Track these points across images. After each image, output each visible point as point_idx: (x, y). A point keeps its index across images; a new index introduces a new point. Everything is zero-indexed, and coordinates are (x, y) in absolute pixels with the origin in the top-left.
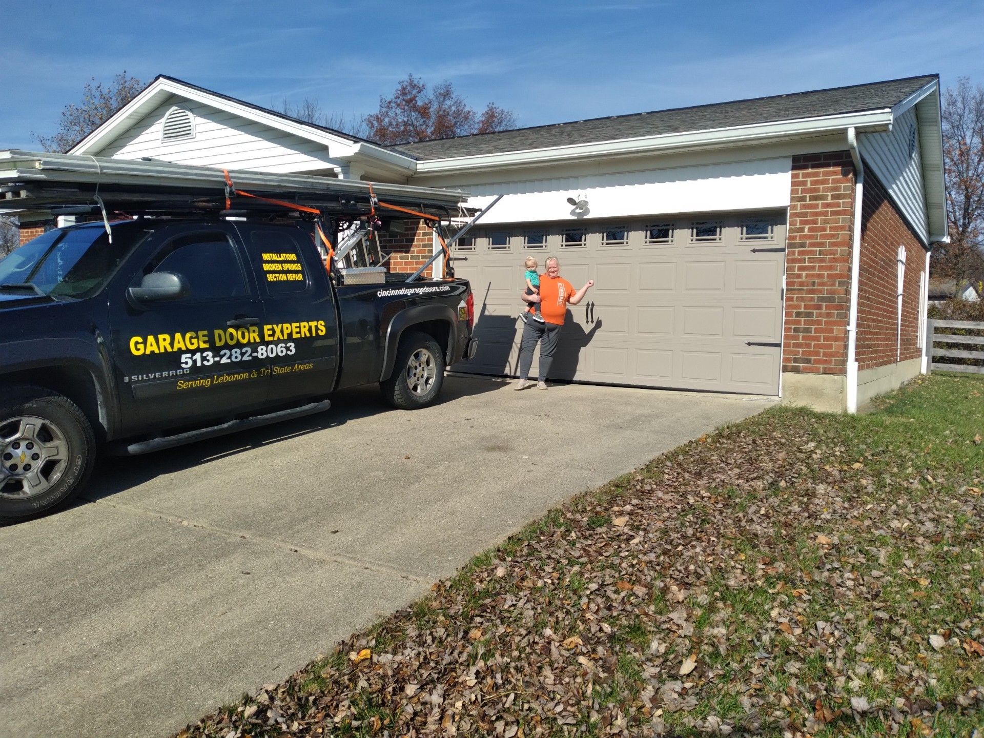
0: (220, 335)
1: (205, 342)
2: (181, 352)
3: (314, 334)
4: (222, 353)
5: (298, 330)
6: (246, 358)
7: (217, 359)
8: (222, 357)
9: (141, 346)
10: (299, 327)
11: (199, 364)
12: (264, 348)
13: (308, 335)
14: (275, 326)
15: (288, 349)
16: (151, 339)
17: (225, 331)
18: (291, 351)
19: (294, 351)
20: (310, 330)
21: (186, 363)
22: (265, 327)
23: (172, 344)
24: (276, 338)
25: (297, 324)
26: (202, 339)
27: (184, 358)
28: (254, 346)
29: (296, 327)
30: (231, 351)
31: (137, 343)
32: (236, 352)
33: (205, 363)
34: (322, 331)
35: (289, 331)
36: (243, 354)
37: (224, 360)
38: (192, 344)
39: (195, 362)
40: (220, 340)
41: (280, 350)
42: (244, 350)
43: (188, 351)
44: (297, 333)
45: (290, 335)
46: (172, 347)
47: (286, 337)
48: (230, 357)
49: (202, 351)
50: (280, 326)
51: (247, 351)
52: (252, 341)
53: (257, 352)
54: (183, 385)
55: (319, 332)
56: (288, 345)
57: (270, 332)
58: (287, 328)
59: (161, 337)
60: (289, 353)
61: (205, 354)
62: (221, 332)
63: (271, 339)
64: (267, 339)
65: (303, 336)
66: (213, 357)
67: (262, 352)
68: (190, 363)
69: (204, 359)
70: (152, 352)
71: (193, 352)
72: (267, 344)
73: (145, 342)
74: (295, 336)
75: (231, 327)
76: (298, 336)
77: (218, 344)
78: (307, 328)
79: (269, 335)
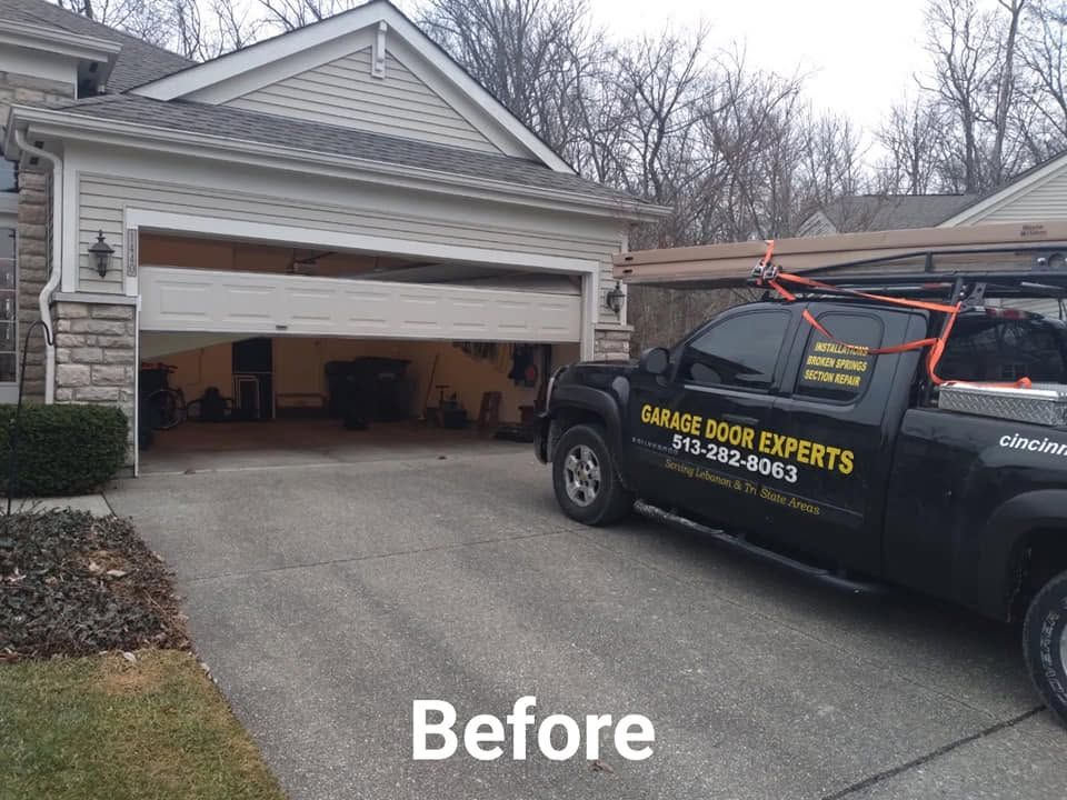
0: (712, 427)
1: (696, 429)
2: (674, 431)
3: (831, 467)
4: (710, 446)
5: (807, 452)
6: (732, 462)
7: (704, 451)
8: (709, 450)
9: (648, 415)
10: (811, 449)
11: (687, 449)
12: (756, 459)
13: (821, 464)
14: (776, 436)
15: (787, 472)
16: (657, 410)
17: (718, 424)
18: (791, 477)
19: (794, 479)
20: (826, 457)
21: (677, 444)
22: (764, 434)
23: (670, 420)
24: (773, 452)
25: (808, 444)
26: (695, 425)
27: (677, 437)
28: (745, 453)
29: (805, 447)
30: (718, 447)
31: (647, 411)
32: (724, 452)
33: (693, 451)
34: (846, 467)
35: (793, 449)
36: (730, 457)
37: (710, 456)
38: (685, 426)
39: (684, 445)
40: (711, 431)
41: (775, 469)
42: (732, 452)
43: (680, 433)
44: (804, 455)
45: (793, 455)
46: (669, 424)
47: (787, 455)
48: (716, 454)
49: (693, 437)
50: (783, 438)
51: (735, 455)
52: (744, 445)
53: (747, 461)
54: (670, 465)
55: (841, 467)
56: (789, 467)
57: (768, 442)
58: (792, 445)
59: (664, 411)
60: (787, 478)
61: (694, 441)
62: (714, 423)
63: (767, 450)
64: (761, 449)
65: (813, 463)
66: (701, 447)
67: (752, 463)
68: (679, 447)
69: (692, 446)
70: (655, 423)
71: (685, 435)
72: (761, 455)
73: (652, 412)
74: (800, 458)
75: (725, 421)
76: (805, 460)
77: (708, 436)
78: (822, 454)
79: (766, 446)
